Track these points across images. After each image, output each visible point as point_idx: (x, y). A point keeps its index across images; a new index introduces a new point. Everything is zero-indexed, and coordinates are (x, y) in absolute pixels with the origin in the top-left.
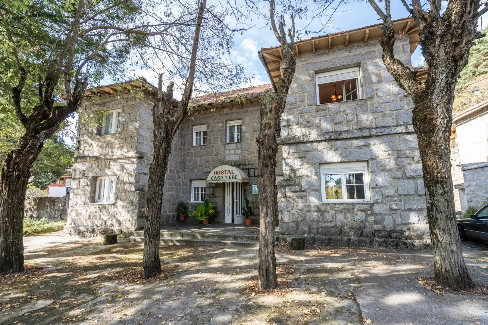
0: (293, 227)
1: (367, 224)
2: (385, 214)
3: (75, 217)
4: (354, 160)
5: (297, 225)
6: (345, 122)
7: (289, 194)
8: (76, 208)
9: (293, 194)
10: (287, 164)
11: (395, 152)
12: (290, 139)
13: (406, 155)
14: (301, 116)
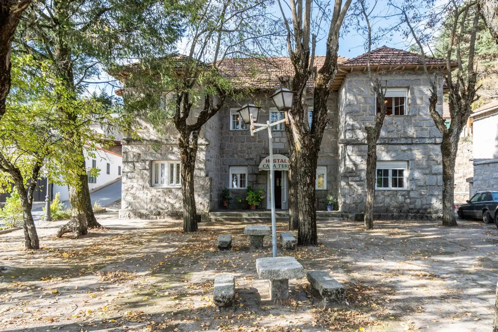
0: (354, 207)
1: (405, 204)
2: (416, 198)
3: (132, 201)
4: (400, 159)
5: (357, 206)
6: (396, 131)
7: (351, 183)
8: (133, 191)
9: (354, 183)
10: (351, 160)
11: (427, 156)
12: (354, 141)
13: (433, 159)
14: (363, 123)
